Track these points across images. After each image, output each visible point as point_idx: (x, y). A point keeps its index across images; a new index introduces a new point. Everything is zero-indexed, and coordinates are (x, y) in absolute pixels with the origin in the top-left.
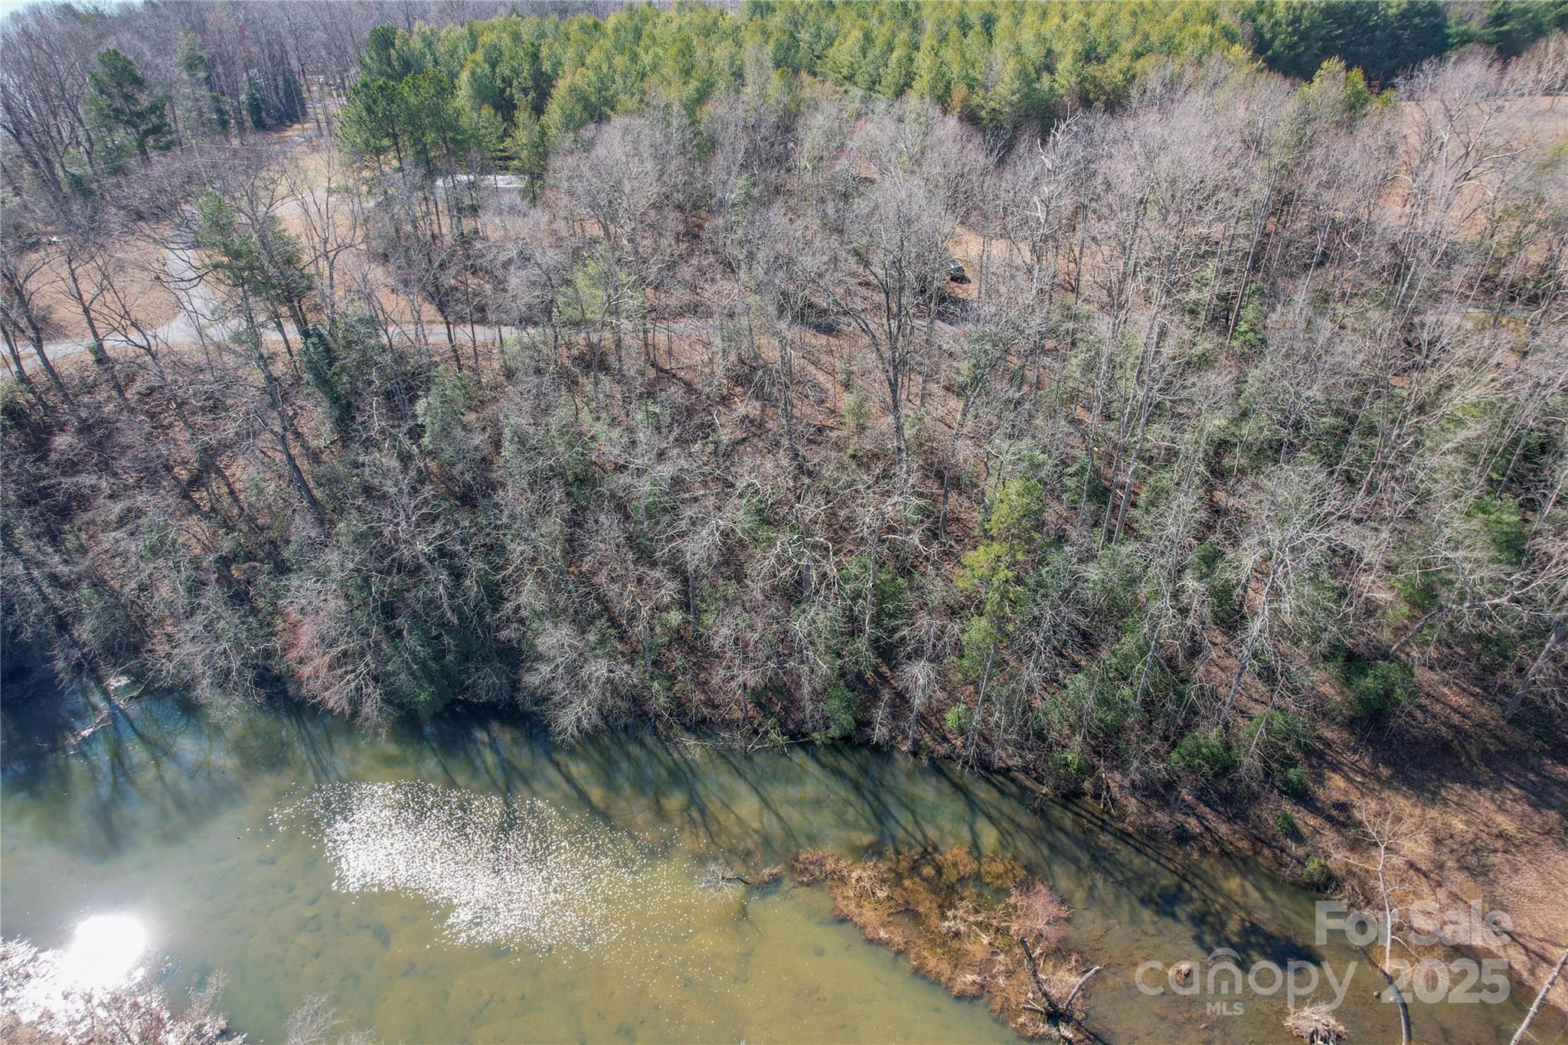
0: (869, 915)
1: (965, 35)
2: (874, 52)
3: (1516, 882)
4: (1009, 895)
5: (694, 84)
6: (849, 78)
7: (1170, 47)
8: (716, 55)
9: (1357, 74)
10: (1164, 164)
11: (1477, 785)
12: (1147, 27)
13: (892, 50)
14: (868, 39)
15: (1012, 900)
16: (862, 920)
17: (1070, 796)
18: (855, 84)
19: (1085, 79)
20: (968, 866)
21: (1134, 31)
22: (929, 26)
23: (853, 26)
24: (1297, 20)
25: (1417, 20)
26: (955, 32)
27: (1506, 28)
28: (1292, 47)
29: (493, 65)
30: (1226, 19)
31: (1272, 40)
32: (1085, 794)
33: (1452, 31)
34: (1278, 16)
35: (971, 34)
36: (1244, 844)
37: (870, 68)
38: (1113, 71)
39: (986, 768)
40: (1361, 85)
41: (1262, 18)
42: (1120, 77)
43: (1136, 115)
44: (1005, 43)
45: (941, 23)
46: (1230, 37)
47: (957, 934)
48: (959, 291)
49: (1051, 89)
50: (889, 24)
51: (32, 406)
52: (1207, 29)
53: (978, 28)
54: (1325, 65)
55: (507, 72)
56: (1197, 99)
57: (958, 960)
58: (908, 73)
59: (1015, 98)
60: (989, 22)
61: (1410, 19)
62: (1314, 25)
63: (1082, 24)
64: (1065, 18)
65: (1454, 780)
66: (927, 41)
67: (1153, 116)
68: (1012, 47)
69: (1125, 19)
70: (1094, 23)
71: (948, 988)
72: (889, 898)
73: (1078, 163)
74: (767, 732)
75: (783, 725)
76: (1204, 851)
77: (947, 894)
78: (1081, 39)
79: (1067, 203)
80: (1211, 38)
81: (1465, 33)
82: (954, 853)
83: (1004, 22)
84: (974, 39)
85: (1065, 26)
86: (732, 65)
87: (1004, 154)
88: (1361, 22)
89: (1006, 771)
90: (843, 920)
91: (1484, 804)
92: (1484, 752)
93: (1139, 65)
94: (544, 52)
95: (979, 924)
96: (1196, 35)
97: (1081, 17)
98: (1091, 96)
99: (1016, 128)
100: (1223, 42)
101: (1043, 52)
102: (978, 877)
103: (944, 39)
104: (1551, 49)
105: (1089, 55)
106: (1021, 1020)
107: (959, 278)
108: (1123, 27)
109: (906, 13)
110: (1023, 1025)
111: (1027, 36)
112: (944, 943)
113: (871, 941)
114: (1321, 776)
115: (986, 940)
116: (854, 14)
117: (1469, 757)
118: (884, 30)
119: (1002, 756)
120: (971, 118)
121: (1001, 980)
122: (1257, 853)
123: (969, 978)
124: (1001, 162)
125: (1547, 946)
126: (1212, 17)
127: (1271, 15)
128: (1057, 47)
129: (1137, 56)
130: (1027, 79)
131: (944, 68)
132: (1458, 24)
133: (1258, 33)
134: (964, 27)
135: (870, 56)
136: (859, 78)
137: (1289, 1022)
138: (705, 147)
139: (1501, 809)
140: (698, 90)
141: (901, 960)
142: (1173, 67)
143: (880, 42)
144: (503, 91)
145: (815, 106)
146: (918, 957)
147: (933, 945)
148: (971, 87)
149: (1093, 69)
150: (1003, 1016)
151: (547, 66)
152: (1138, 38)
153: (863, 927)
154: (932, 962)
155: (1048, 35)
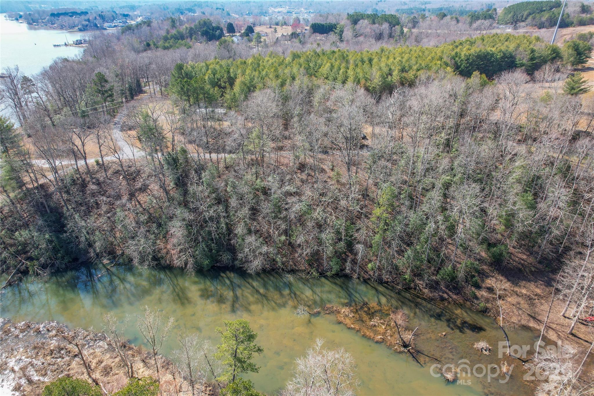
0: (348, 321)
1: (363, 64)
2: (335, 70)
3: (542, 307)
4: (390, 315)
5: (280, 80)
6: (327, 78)
7: (428, 68)
8: (286, 71)
9: (484, 76)
10: (426, 101)
11: (529, 281)
12: (421, 62)
13: (340, 69)
14: (332, 66)
15: (391, 316)
16: (346, 323)
17: (408, 289)
18: (329, 80)
19: (402, 77)
20: (377, 308)
21: (417, 63)
22: (351, 62)
23: (327, 62)
24: (468, 59)
25: (506, 59)
26: (360, 64)
27: (534, 62)
28: (467, 67)
29: (214, 75)
30: (445, 59)
31: (461, 65)
32: (412, 288)
33: (518, 63)
34: (462, 58)
35: (365, 64)
36: (461, 301)
37: (333, 75)
38: (410, 75)
39: (381, 282)
40: (485, 79)
41: (457, 59)
42: (413, 77)
43: (418, 87)
44: (376, 67)
45: (355, 61)
46: (447, 65)
47: (375, 326)
48: (365, 142)
49: (391, 81)
50: (338, 61)
51: (78, 179)
52: (439, 62)
53: (367, 62)
54: (474, 73)
55: (219, 77)
56: (436, 82)
57: (376, 333)
58: (346, 76)
59: (380, 83)
60: (370, 60)
61: (504, 59)
62: (474, 61)
63: (400, 61)
64: (395, 59)
65: (522, 280)
66: (351, 67)
67: (423, 88)
68: (378, 68)
69: (414, 59)
70: (404, 60)
71: (373, 340)
72: (353, 317)
73: (401, 102)
74: (312, 273)
75: (317, 270)
76: (449, 303)
77: (371, 315)
78: (400, 65)
79: (398, 113)
80: (441, 65)
81: (521, 63)
82: (373, 304)
83: (375, 60)
84: (366, 66)
85: (395, 61)
86: (291, 74)
87: (379, 100)
88: (488, 60)
89: (387, 283)
90: (340, 323)
91: (532, 286)
92: (531, 271)
93: (418, 73)
94: (231, 70)
95: (382, 323)
96: (436, 64)
97: (400, 59)
98: (404, 82)
99: (381, 92)
100: (444, 66)
101: (388, 69)
102: (381, 310)
103: (357, 66)
104: (547, 68)
105: (403, 70)
106: (396, 347)
107: (364, 138)
108: (413, 62)
109: (344, 58)
110: (396, 349)
111: (383, 65)
112: (371, 328)
113: (349, 328)
114: (483, 280)
115: (384, 327)
116: (326, 58)
117: (527, 273)
118: (337, 63)
119: (386, 277)
120: (367, 89)
121: (389, 338)
122: (465, 303)
123: (379, 337)
124: (378, 102)
125: (551, 324)
126: (441, 58)
127: (460, 58)
128: (393, 68)
129: (418, 70)
130: (384, 77)
131: (358, 75)
132: (519, 61)
133: (456, 63)
134: (363, 62)
135: (333, 71)
136: (330, 78)
137: (475, 346)
138: (286, 99)
139: (537, 287)
140: (281, 82)
141: (358, 333)
142: (429, 73)
143: (336, 67)
144: (218, 82)
145: (319, 87)
146: (363, 332)
147: (368, 328)
148: (366, 80)
149: (404, 74)
150: (390, 347)
151: (232, 75)
152: (418, 65)
153: (346, 325)
154: (368, 333)
155: (390, 64)
